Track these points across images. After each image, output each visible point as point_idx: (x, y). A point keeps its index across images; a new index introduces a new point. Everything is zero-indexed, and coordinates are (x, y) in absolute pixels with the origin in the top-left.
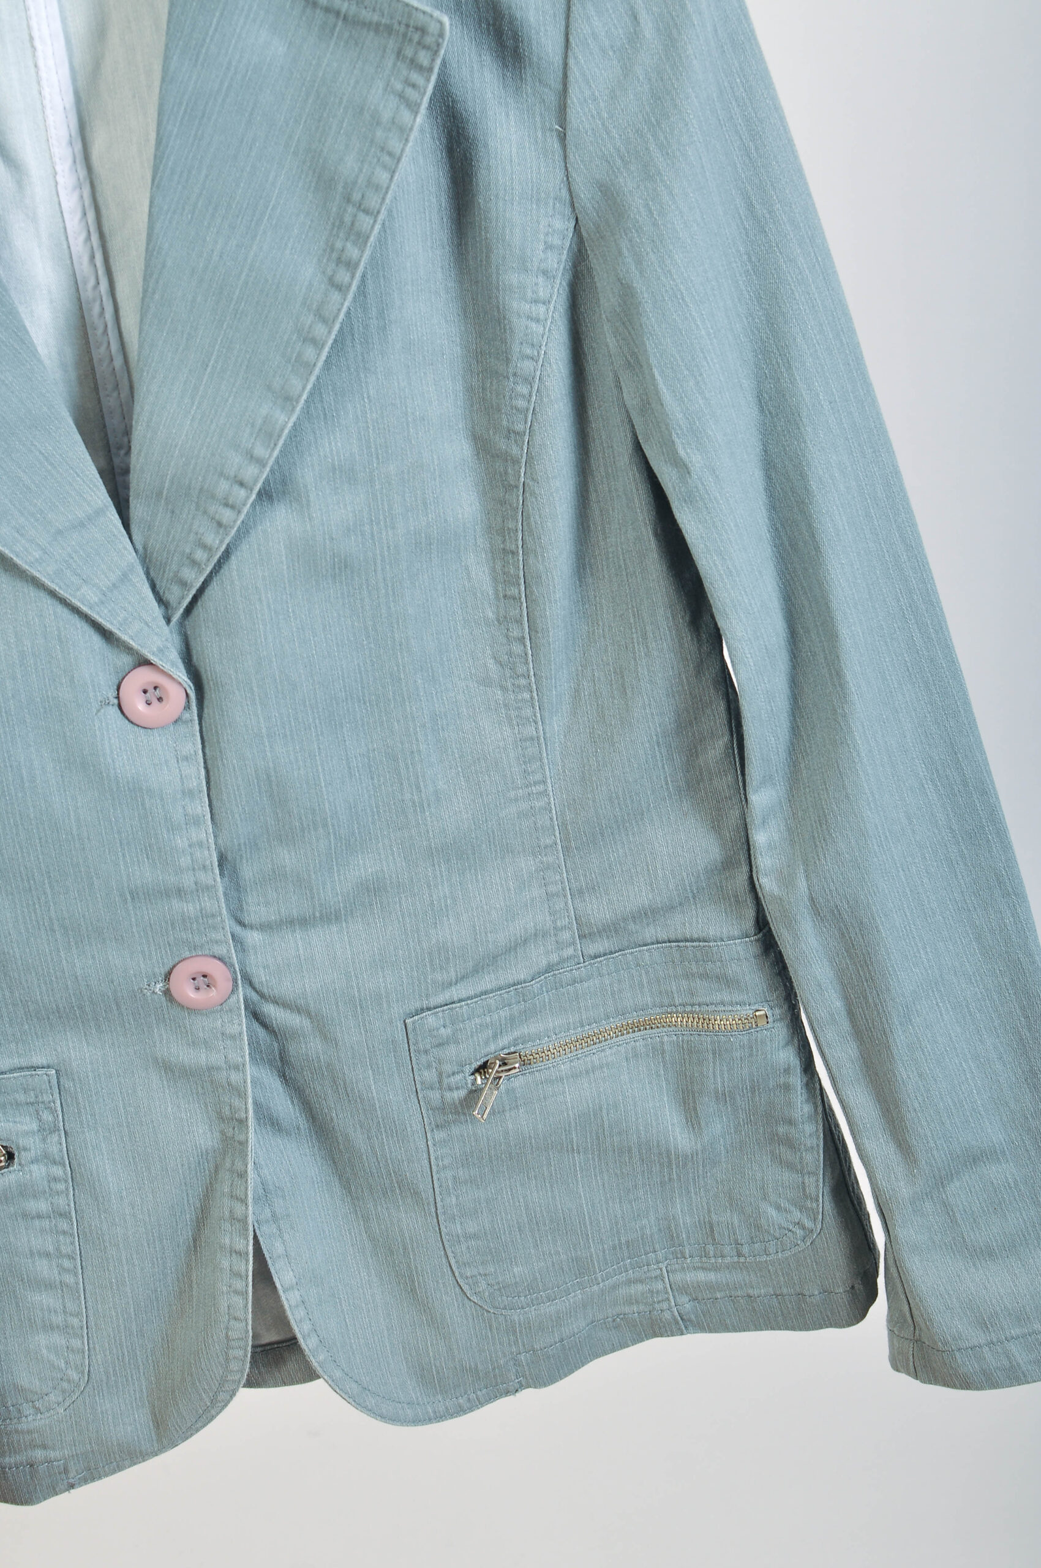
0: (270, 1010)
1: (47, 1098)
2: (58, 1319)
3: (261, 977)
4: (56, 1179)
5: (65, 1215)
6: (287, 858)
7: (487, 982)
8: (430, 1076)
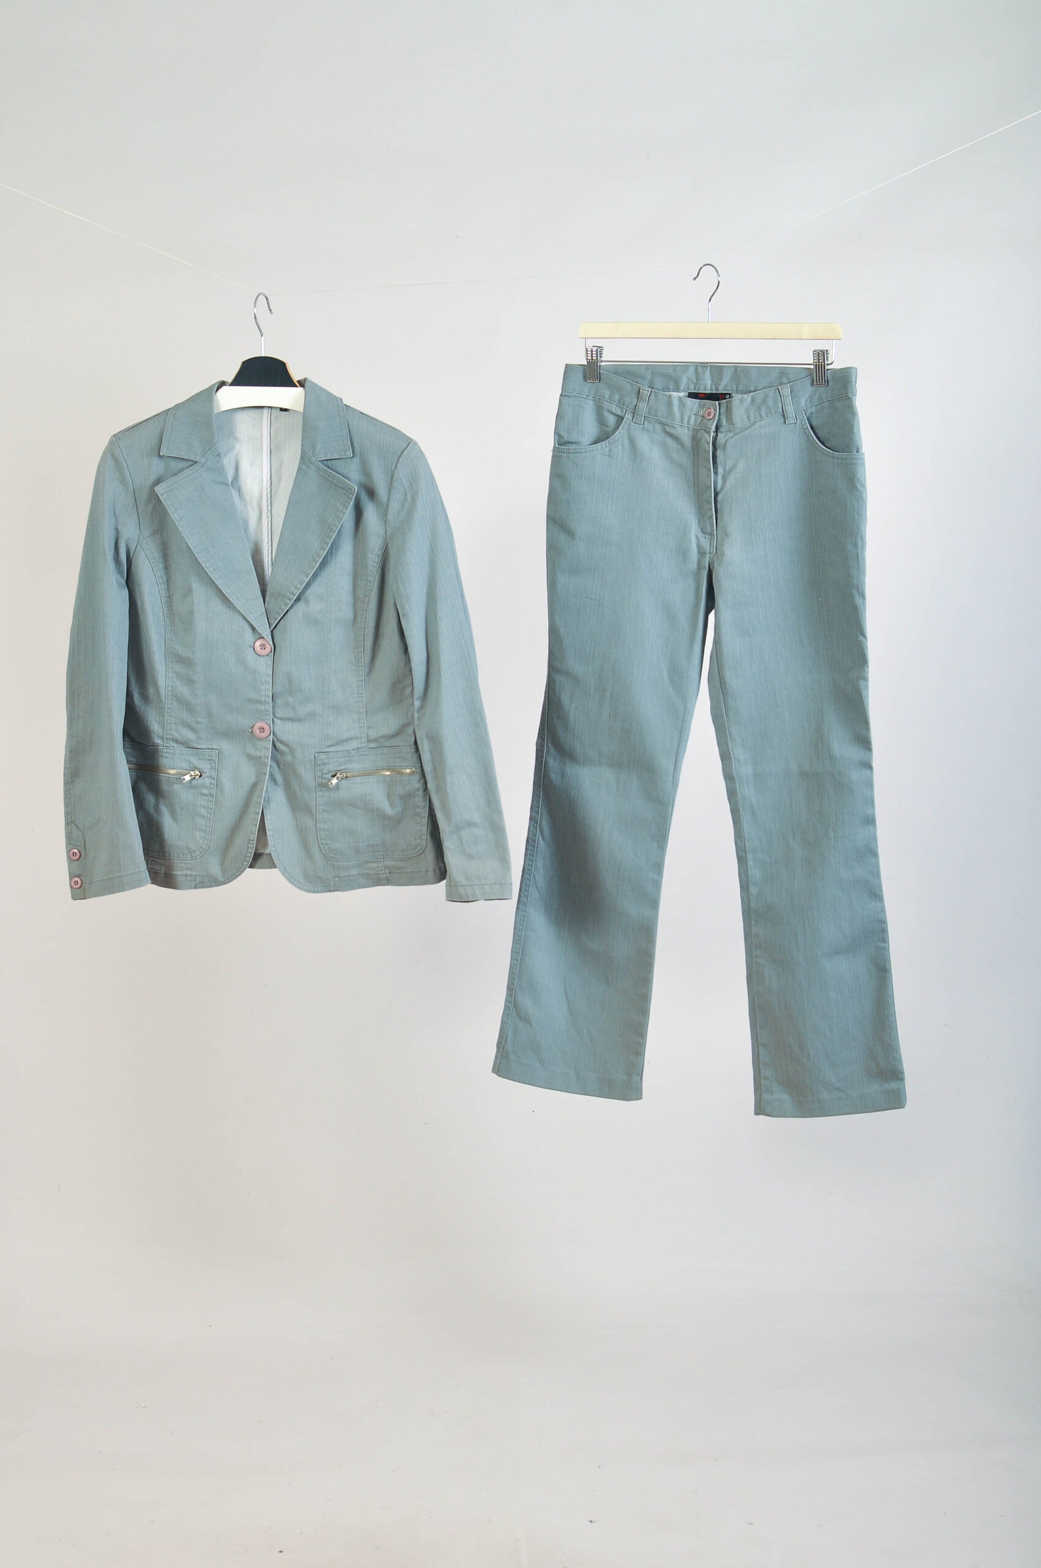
0: (277, 744)
1: (214, 759)
2: (204, 828)
3: (278, 733)
4: (212, 784)
5: (212, 795)
6: (290, 699)
7: (339, 748)
8: (320, 774)
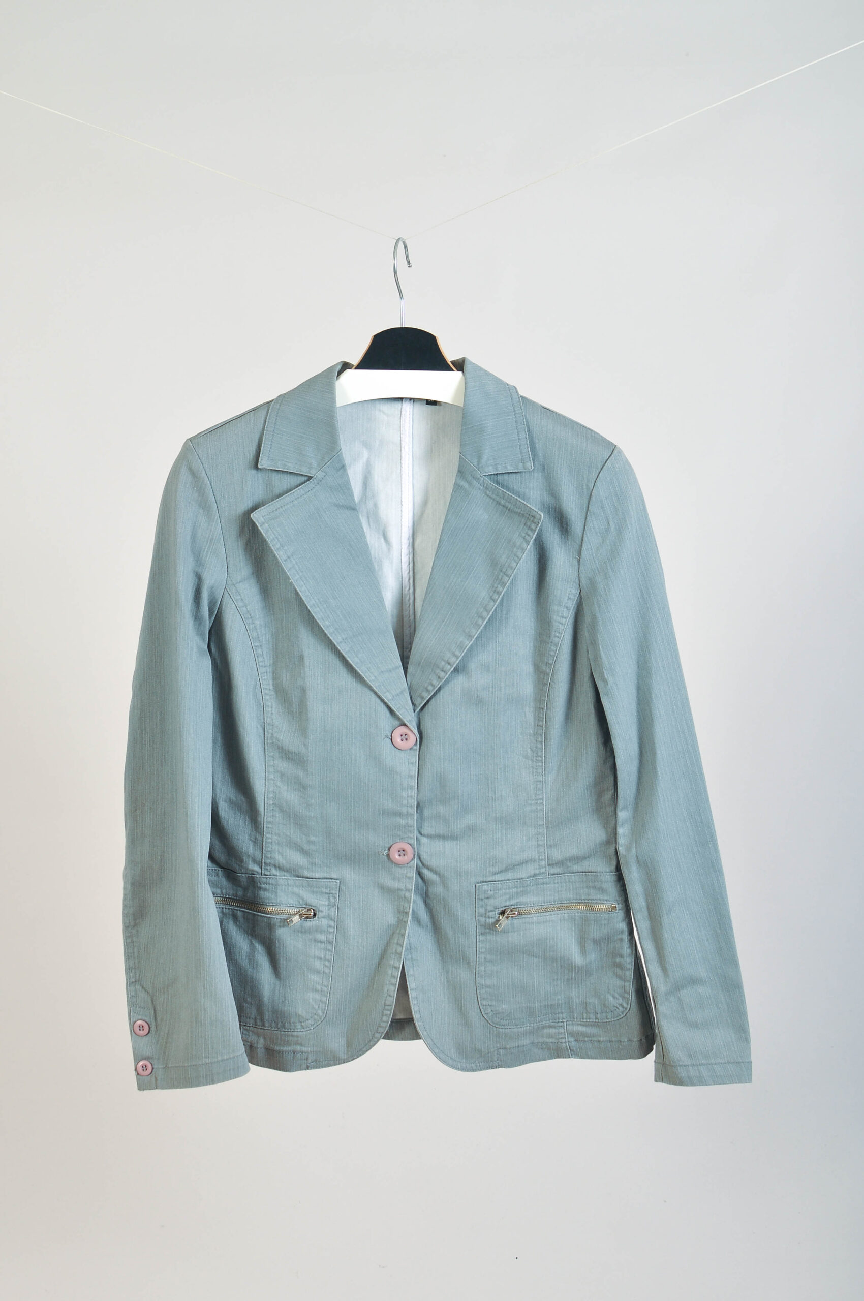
0: (425, 872)
1: (334, 892)
2: (319, 987)
3: (424, 856)
4: (330, 927)
5: (331, 943)
6: (442, 809)
7: (510, 875)
8: (482, 911)
